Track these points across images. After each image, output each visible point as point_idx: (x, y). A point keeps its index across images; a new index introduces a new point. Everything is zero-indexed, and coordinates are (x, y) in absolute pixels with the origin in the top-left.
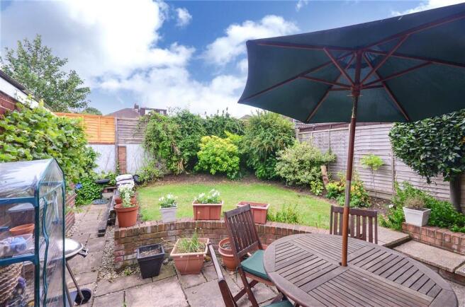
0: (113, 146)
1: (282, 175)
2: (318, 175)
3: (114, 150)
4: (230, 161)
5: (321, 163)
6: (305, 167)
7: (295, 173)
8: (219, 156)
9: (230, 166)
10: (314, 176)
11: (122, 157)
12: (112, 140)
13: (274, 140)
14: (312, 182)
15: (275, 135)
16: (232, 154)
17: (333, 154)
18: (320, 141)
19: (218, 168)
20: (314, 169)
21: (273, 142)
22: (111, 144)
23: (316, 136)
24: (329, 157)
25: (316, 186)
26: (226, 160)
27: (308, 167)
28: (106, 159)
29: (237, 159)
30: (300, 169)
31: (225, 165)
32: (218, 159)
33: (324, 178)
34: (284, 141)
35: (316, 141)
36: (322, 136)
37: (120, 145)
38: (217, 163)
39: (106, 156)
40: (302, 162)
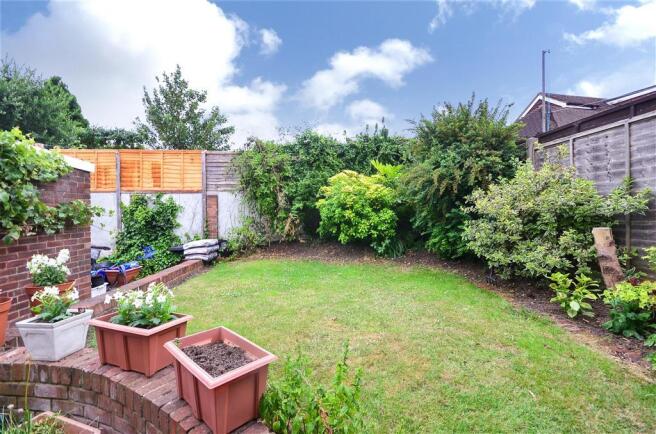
0: (200, 196)
1: (478, 251)
2: (581, 254)
3: (200, 201)
4: (375, 219)
5: (599, 220)
6: (543, 232)
7: (510, 247)
8: (352, 207)
9: (375, 228)
10: (570, 257)
11: (212, 212)
12: (198, 186)
13: (461, 167)
14: (558, 276)
15: (466, 155)
16: (378, 205)
17: (641, 192)
18: (597, 158)
19: (351, 231)
20: (568, 237)
21: (458, 174)
22: (198, 192)
23: (584, 147)
24: (624, 203)
25: (572, 288)
26: (367, 217)
27: (550, 231)
28: (191, 214)
29: (388, 214)
30: (525, 236)
31: (364, 227)
32: (348, 214)
33: (603, 264)
34: (488, 169)
35: (586, 162)
36: (601, 143)
37: (209, 193)
38: (349, 223)
39: (190, 210)
40: (531, 217)
